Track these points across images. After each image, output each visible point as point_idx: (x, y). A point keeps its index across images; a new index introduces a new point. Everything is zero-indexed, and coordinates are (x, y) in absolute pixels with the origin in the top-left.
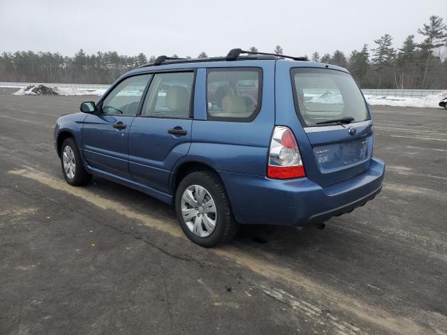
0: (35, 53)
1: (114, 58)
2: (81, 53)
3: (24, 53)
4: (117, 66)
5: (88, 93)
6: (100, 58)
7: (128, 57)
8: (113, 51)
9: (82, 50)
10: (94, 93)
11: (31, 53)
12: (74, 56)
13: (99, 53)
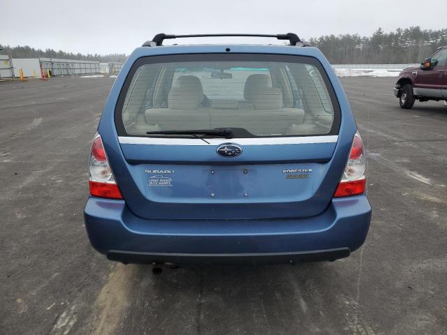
0: (336, 36)
1: (415, 34)
2: (379, 32)
3: (327, 37)
4: (417, 42)
5: (363, 74)
6: (398, 35)
7: (433, 30)
8: (415, 26)
9: (380, 29)
10: (370, 74)
11: (332, 37)
12: (372, 36)
13: (399, 30)
